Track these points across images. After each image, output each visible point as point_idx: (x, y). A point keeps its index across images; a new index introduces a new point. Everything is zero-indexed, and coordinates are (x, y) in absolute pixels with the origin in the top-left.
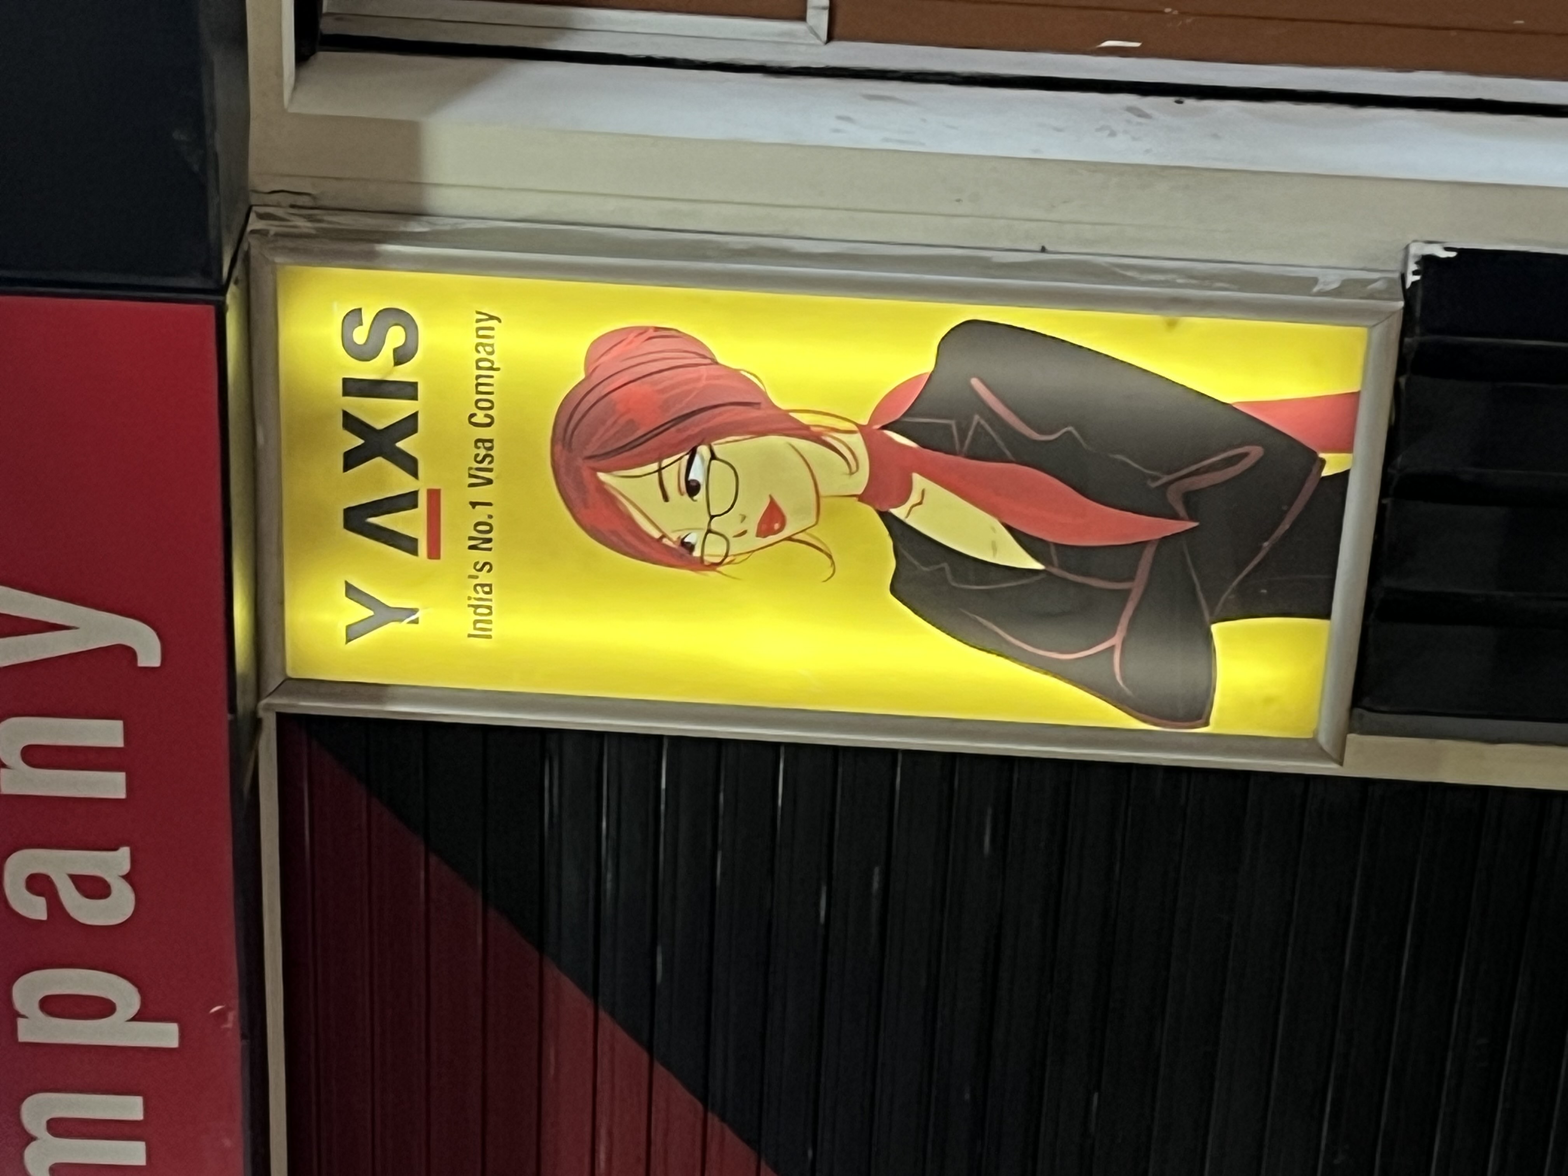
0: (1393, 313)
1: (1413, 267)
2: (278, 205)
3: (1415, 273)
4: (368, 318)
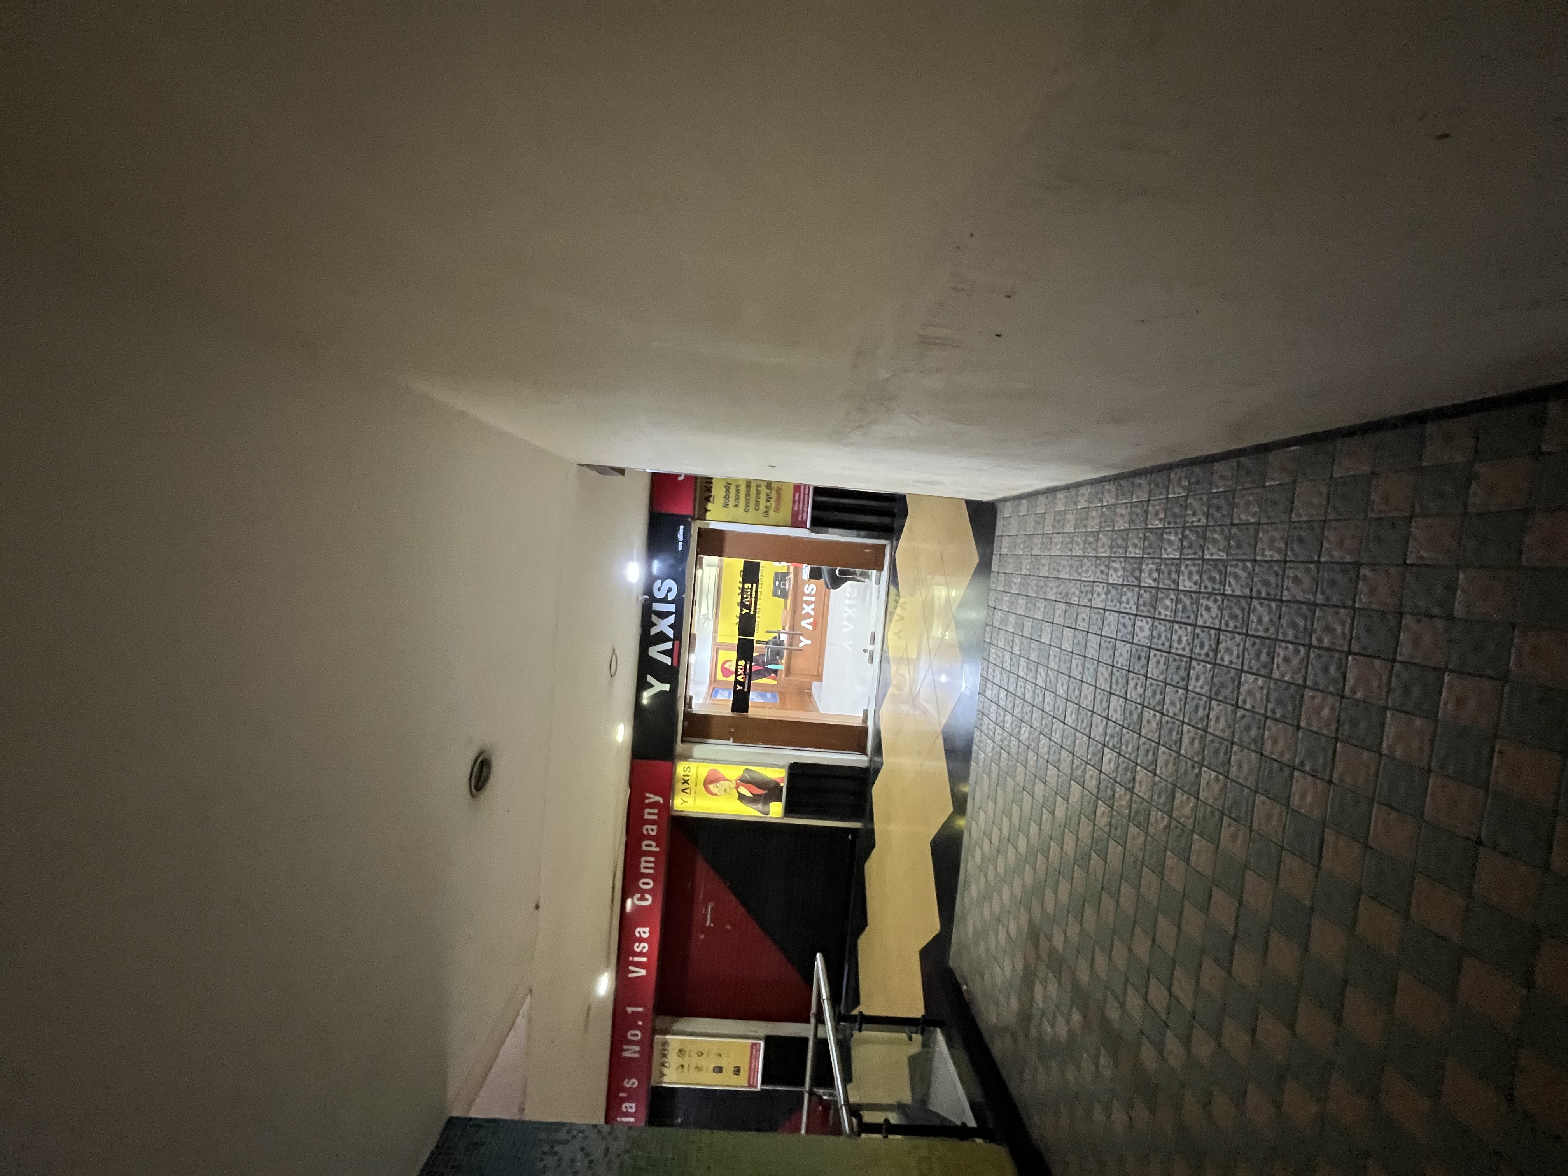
0: (788, 768)
1: (790, 763)
2: (677, 756)
4: (685, 767)
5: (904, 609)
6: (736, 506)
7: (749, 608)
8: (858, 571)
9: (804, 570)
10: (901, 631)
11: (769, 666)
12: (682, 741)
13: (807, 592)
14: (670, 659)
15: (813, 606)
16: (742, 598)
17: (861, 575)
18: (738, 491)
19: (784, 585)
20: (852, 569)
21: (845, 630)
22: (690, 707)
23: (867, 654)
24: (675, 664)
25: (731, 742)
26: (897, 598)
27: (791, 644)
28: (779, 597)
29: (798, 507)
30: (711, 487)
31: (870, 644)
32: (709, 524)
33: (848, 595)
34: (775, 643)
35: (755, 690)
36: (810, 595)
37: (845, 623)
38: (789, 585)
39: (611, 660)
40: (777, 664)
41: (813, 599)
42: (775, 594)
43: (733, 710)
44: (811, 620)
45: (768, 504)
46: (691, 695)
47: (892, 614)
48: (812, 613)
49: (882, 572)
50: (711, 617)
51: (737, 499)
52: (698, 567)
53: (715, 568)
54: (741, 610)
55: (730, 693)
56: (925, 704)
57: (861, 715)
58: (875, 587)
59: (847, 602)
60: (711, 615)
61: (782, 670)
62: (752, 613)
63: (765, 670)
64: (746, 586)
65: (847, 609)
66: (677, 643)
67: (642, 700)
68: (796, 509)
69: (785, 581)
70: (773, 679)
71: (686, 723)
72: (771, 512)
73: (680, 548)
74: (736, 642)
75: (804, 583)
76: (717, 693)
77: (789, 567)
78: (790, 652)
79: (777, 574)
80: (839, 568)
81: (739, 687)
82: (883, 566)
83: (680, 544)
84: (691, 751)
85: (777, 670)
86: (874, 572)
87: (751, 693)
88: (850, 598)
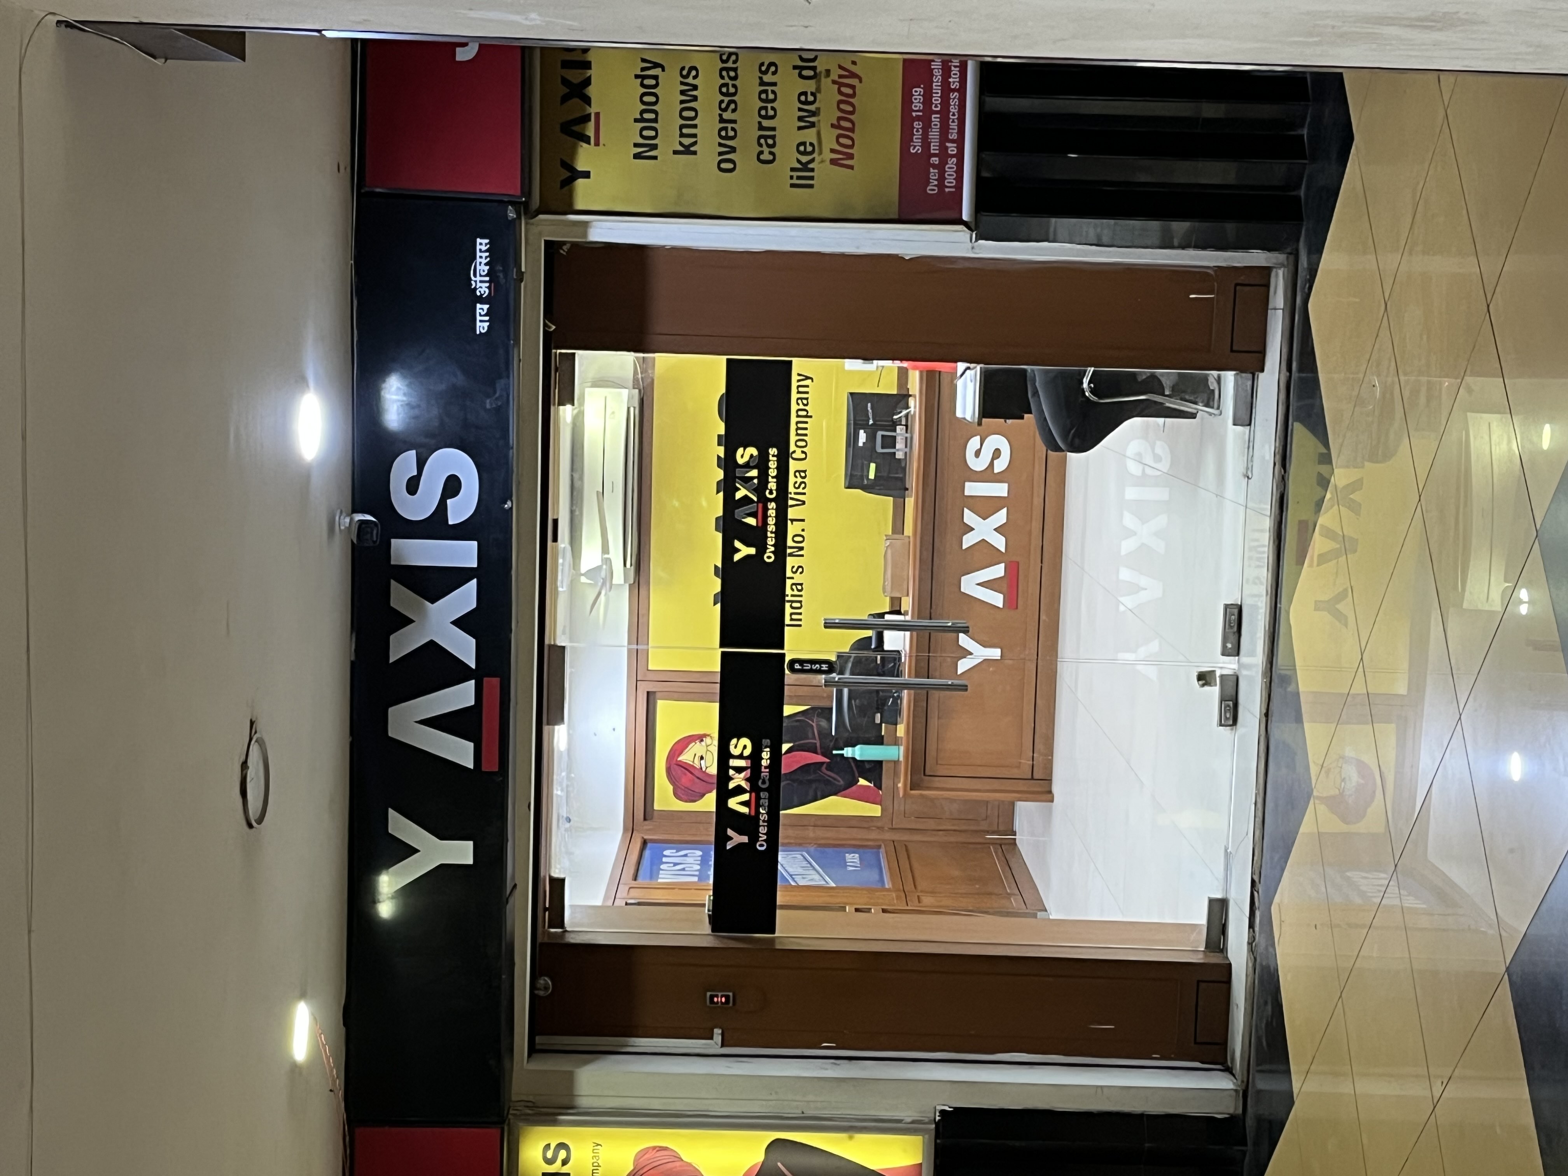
0: (931, 1130)
1: (938, 1114)
2: (520, 1106)
3: (939, 1116)
4: (553, 1146)
5: (1355, 508)
6: (688, 150)
7: (756, 537)
8: (1167, 375)
9: (960, 383)
10: (1340, 597)
11: (848, 752)
12: (533, 1050)
13: (978, 465)
14: (469, 746)
15: (1001, 517)
16: (730, 504)
17: (1178, 391)
18: (689, 93)
19: (890, 442)
20: (1144, 372)
21: (1128, 601)
22: (558, 918)
23: (1214, 692)
24: (491, 765)
25: (714, 1044)
26: (1323, 469)
27: (924, 667)
28: (869, 488)
29: (926, 144)
30: (587, 82)
31: (1225, 653)
32: (586, 224)
33: (1134, 468)
34: (862, 666)
35: (798, 845)
36: (988, 475)
37: (1125, 574)
38: (908, 442)
39: (244, 765)
40: (879, 741)
41: (1000, 490)
42: (855, 480)
43: (718, 921)
44: (998, 571)
45: (810, 136)
46: (556, 874)
47: (1307, 530)
48: (999, 542)
49: (1262, 376)
50: (619, 577)
51: (688, 123)
52: (556, 394)
53: (625, 392)
54: (728, 550)
55: (704, 861)
56: (1444, 867)
57: (1201, 919)
58: (1234, 434)
59: (1131, 493)
60: (620, 574)
61: (896, 763)
62: (769, 557)
63: (829, 767)
64: (744, 455)
65: (1129, 520)
66: (492, 683)
67: (374, 902)
68: (916, 148)
69: (893, 425)
70: (864, 796)
71: (545, 981)
72: (822, 168)
73: (482, 327)
74: (716, 666)
75: (965, 431)
76: (657, 860)
77: (903, 375)
78: (923, 694)
79: (858, 400)
80: (1093, 369)
81: (737, 839)
82: (1262, 353)
83: (482, 308)
84: (569, 1080)
85: (879, 764)
86: (1229, 377)
87: (782, 857)
88: (1142, 481)
